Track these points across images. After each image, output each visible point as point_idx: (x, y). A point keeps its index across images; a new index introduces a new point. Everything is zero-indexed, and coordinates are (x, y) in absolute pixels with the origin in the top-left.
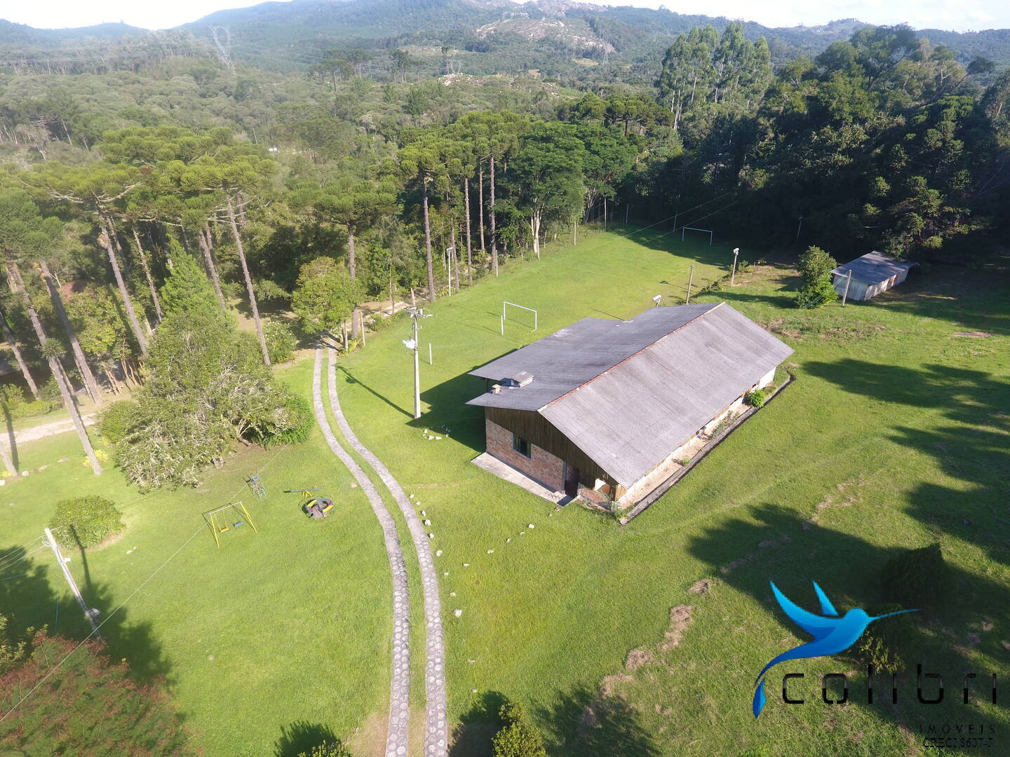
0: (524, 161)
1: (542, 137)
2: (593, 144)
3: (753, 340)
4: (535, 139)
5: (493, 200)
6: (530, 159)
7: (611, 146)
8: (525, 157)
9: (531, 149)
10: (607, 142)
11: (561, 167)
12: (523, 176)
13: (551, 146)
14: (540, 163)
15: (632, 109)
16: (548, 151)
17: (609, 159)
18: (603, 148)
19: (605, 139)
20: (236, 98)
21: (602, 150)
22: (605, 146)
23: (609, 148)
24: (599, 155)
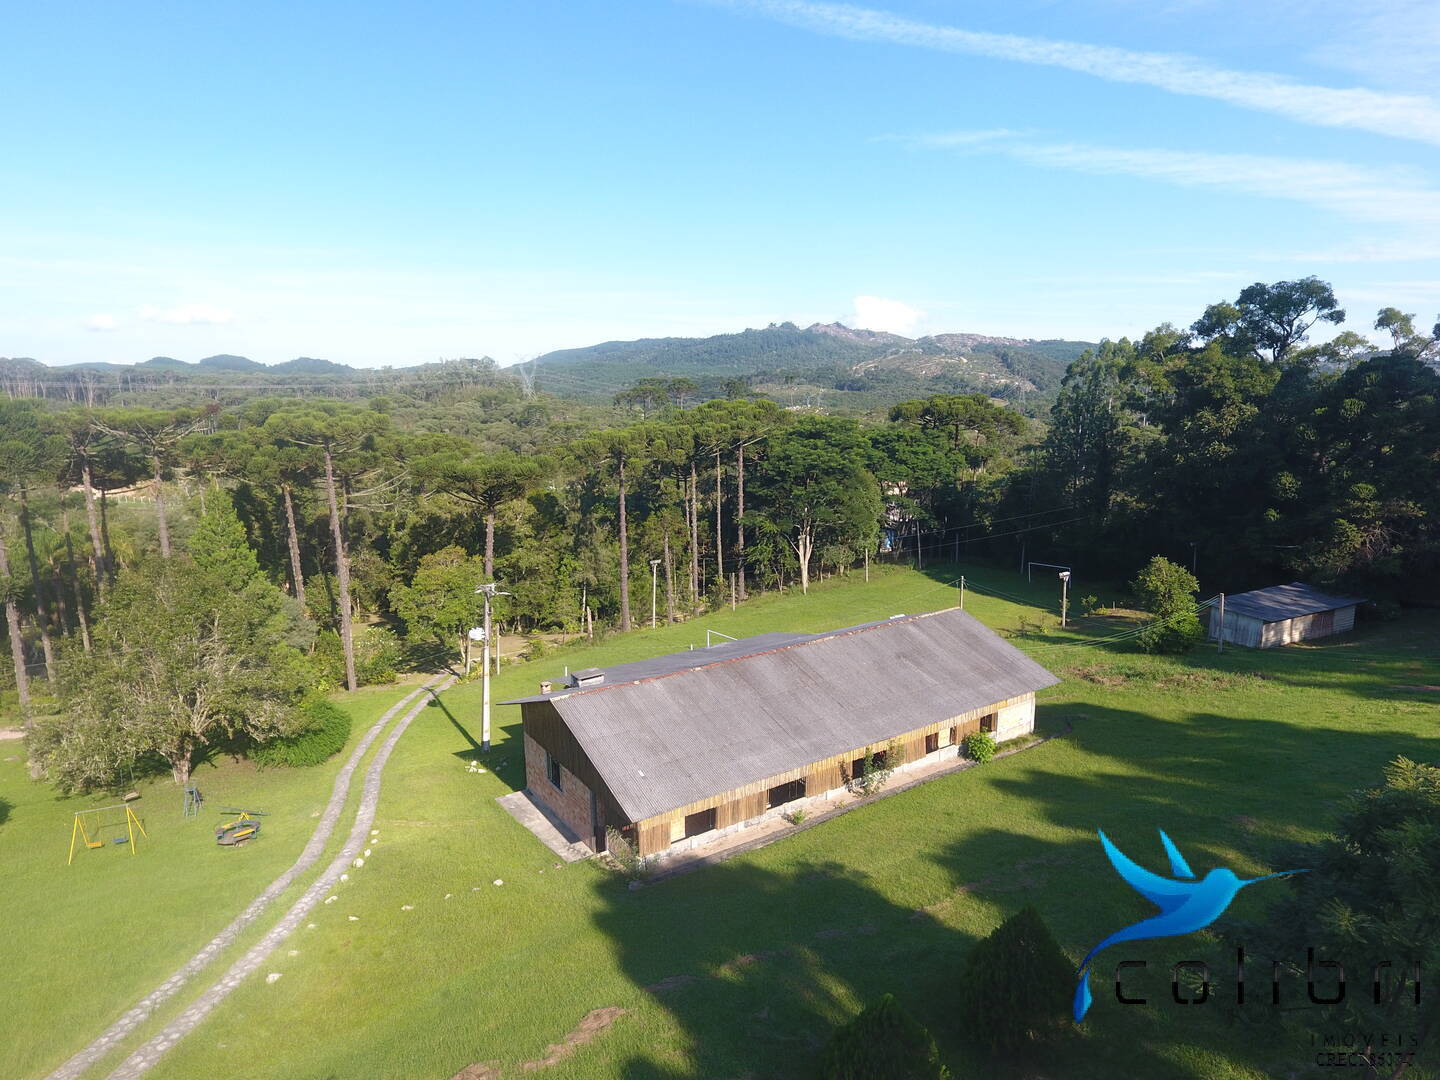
0: (780, 459)
1: (811, 433)
2: (898, 450)
3: (989, 659)
4: (800, 434)
5: (741, 511)
6: (788, 457)
7: (924, 454)
8: (782, 455)
9: (795, 447)
10: (920, 449)
11: (831, 467)
12: (779, 478)
13: (820, 443)
14: (800, 462)
15: (957, 409)
16: (816, 447)
17: (921, 469)
18: (913, 456)
19: (919, 445)
20: (519, 424)
21: (912, 459)
22: (915, 453)
23: (921, 456)
24: (906, 464)
